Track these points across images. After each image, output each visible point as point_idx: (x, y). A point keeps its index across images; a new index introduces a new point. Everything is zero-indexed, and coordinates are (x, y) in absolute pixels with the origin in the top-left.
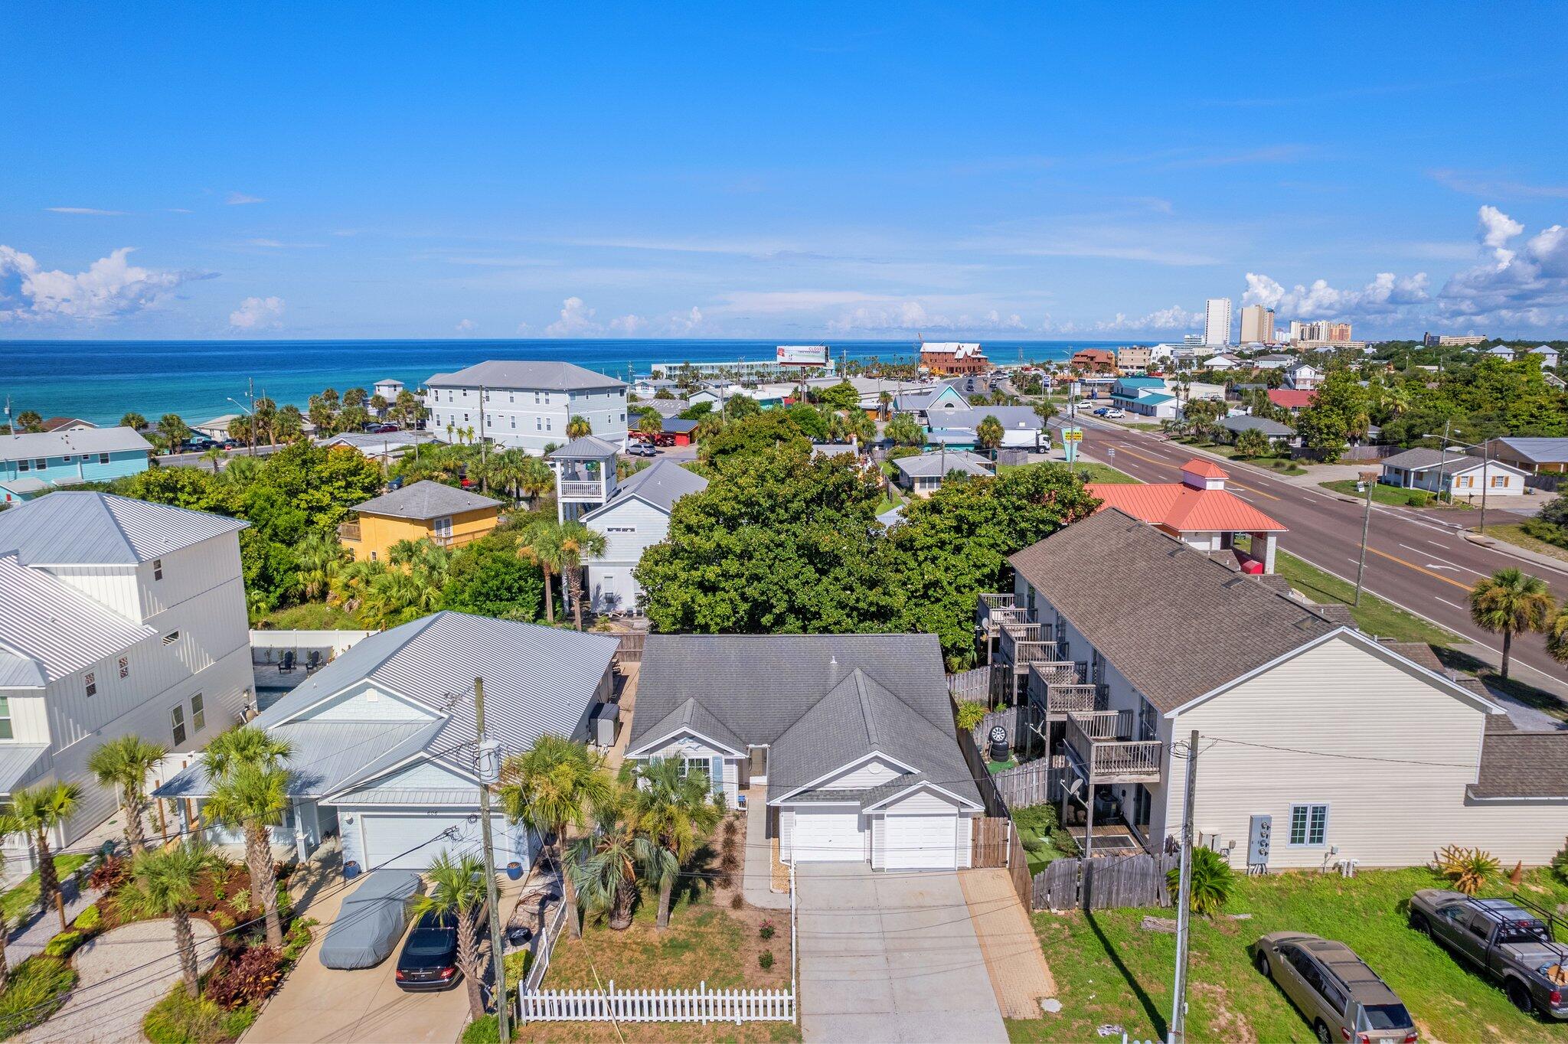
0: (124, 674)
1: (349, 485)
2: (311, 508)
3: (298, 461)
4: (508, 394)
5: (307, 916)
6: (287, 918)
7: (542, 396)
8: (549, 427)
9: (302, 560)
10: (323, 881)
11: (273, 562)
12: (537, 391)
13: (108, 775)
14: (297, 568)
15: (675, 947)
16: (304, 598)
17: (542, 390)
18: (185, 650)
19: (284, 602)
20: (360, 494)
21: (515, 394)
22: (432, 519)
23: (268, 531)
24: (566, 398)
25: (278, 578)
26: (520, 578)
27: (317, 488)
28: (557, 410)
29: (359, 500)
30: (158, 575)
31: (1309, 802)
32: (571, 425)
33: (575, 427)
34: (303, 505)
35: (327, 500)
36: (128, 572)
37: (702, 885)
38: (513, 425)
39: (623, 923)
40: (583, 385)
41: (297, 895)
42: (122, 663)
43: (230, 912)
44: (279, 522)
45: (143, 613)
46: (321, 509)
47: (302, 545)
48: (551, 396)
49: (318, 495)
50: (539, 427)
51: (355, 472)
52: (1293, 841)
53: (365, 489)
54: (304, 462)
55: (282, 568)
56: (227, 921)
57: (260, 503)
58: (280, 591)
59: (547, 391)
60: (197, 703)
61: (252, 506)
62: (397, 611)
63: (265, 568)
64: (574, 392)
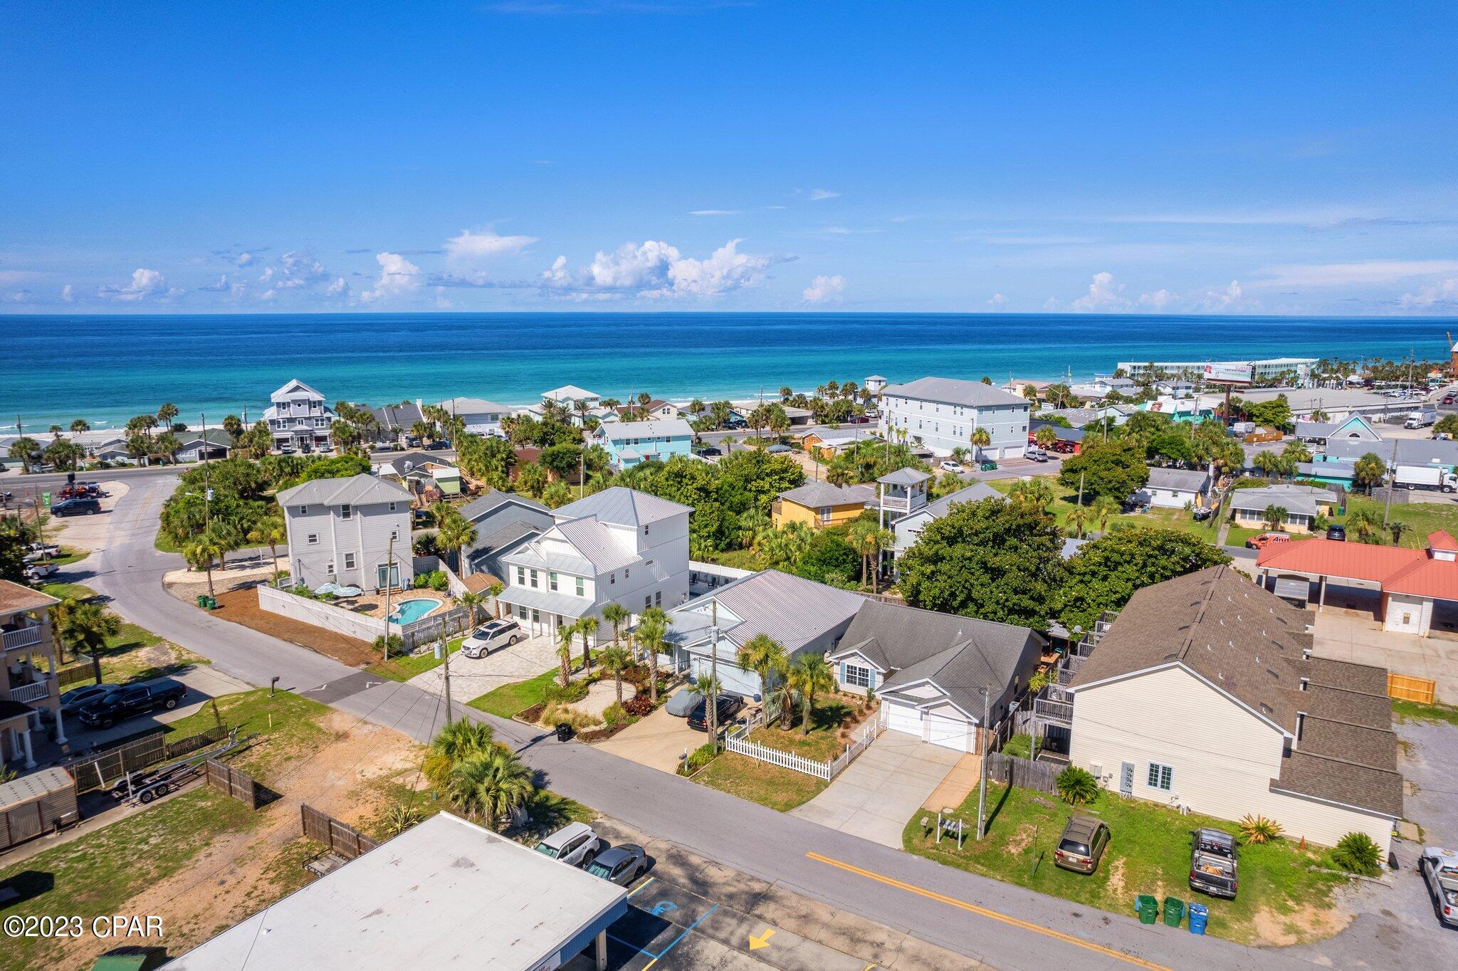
0: (627, 576)
1: (781, 479)
2: (759, 491)
3: (754, 461)
4: (934, 406)
5: (669, 694)
6: (660, 692)
7: (958, 409)
8: (961, 434)
9: (743, 524)
10: (682, 683)
11: (726, 524)
12: (955, 405)
13: (608, 617)
14: (740, 528)
15: (804, 743)
16: (741, 547)
17: (959, 405)
18: (655, 569)
19: (729, 547)
20: (787, 485)
21: (940, 406)
22: (818, 508)
23: (728, 504)
24: (974, 413)
25: (727, 533)
26: (845, 554)
27: (763, 479)
28: (968, 420)
29: (786, 489)
30: (647, 533)
31: (1162, 763)
32: (974, 435)
33: (977, 436)
34: (753, 489)
35: (767, 486)
36: (631, 530)
37: (836, 725)
38: (937, 429)
39: (785, 728)
40: (991, 403)
41: (669, 686)
42: (627, 571)
43: (643, 685)
44: (733, 500)
45: (638, 550)
46: (764, 492)
47: (745, 515)
48: (965, 410)
49: (762, 483)
50: (955, 432)
51: (785, 471)
52: (1150, 784)
53: (791, 482)
54: (758, 462)
55: (731, 527)
56: (641, 688)
57: (726, 487)
58: (728, 540)
59: (963, 406)
60: (658, 595)
61: (721, 489)
62: (777, 563)
63: (721, 526)
64: (981, 409)
